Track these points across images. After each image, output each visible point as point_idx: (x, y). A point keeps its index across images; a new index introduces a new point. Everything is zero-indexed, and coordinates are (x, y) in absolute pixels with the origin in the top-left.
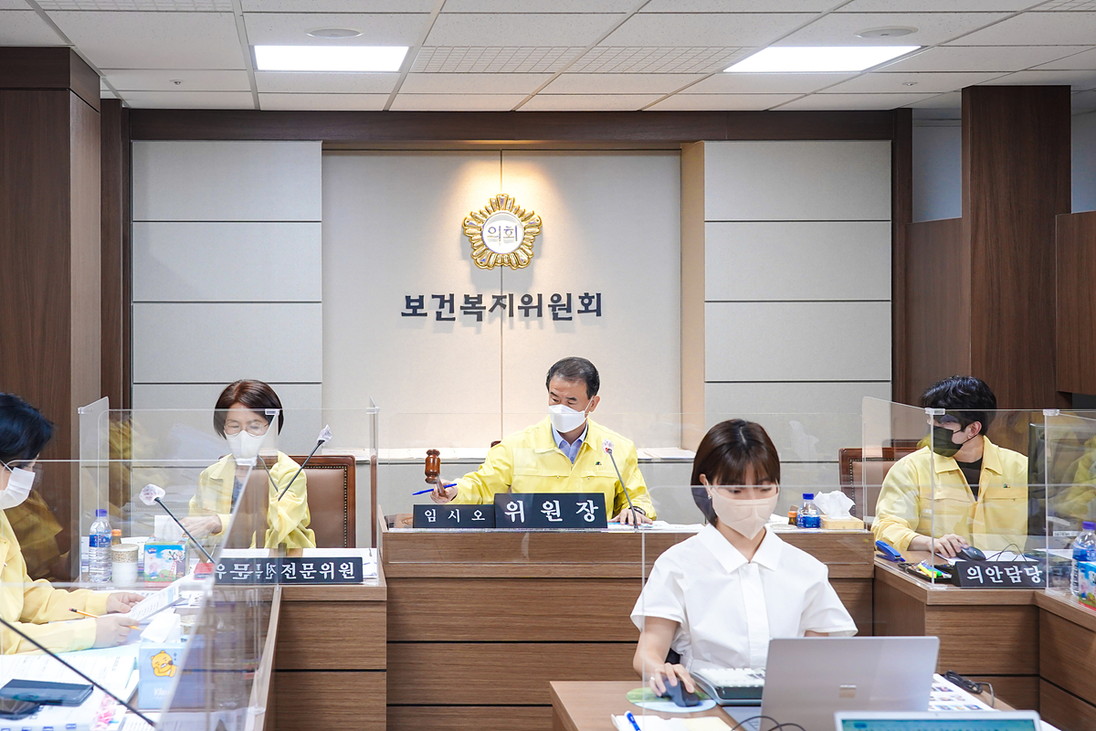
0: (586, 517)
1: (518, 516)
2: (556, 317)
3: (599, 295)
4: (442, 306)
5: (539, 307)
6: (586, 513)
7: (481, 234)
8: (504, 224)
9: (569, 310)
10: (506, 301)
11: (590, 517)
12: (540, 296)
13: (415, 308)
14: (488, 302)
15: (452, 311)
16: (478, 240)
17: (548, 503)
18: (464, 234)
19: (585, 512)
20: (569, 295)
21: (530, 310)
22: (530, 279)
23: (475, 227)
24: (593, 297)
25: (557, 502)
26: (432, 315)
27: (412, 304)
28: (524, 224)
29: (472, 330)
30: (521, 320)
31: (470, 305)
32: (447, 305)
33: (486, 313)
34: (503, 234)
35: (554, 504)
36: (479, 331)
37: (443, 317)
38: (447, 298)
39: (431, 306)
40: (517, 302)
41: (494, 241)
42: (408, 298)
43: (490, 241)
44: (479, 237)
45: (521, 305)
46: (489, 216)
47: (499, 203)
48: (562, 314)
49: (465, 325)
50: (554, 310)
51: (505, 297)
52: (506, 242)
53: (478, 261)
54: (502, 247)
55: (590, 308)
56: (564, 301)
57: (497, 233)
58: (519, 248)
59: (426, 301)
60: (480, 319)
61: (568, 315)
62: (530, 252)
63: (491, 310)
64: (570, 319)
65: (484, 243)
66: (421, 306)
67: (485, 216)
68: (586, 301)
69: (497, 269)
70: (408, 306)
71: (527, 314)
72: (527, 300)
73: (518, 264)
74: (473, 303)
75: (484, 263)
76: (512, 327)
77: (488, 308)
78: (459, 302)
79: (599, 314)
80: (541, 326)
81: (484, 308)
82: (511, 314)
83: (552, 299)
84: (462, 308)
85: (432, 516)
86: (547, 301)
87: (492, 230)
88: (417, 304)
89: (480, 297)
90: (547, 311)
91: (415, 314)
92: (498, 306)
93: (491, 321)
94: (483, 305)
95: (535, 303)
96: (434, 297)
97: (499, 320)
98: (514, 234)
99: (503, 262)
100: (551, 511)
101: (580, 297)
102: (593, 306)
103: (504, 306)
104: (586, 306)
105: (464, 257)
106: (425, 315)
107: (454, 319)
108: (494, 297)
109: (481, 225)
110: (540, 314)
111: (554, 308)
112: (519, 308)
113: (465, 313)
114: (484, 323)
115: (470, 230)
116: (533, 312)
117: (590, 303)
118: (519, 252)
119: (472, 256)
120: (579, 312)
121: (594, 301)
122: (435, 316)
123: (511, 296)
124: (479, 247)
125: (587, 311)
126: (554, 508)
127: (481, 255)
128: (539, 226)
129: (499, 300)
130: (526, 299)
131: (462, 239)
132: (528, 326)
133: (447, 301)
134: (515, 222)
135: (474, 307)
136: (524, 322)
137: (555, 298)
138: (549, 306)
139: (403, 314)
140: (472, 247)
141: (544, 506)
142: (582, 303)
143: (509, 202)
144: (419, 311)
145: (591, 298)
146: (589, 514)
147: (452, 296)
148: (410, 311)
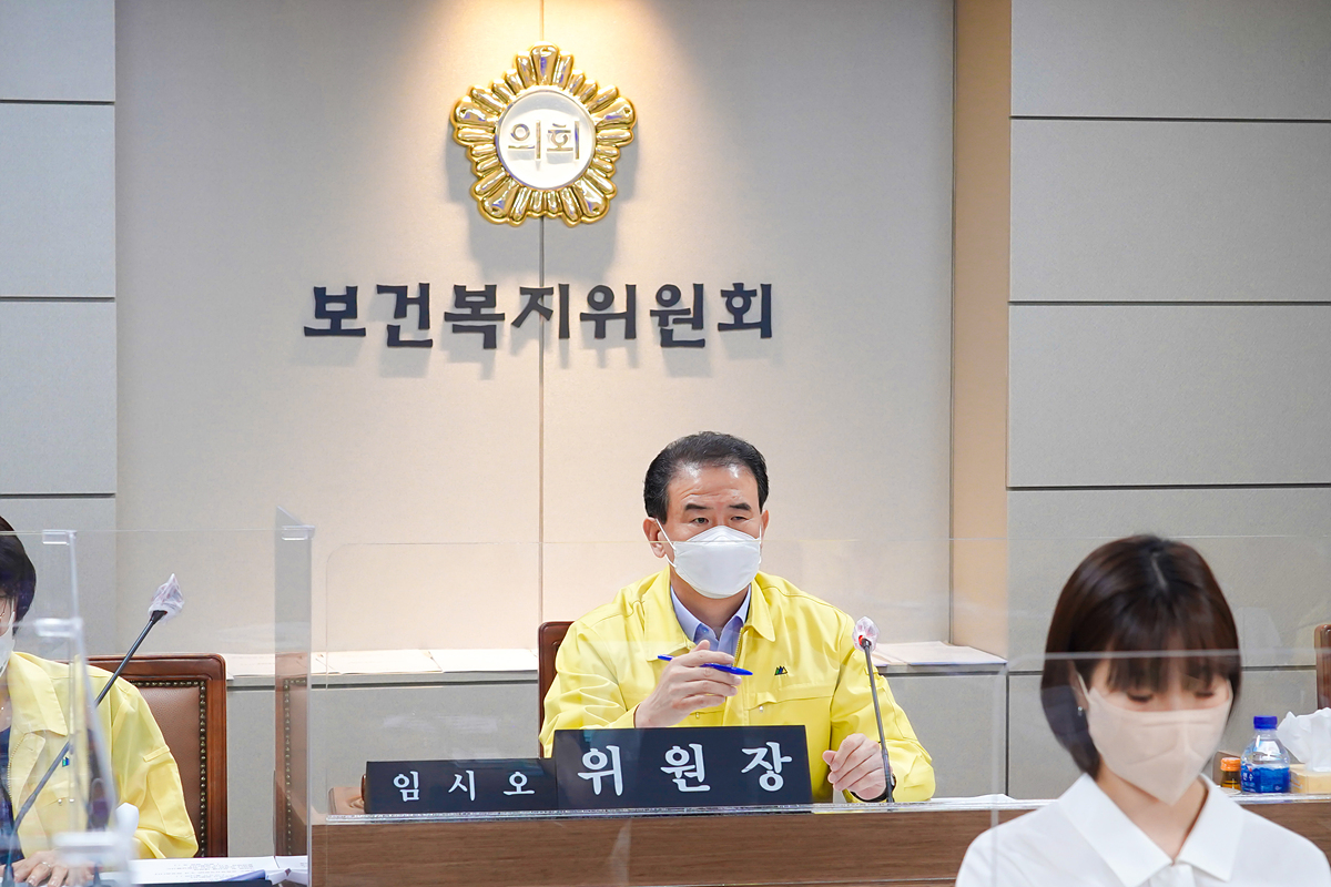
0: (763, 781)
1: (608, 782)
2: (667, 340)
3: (766, 289)
4: (400, 312)
5: (630, 317)
6: (764, 771)
7: (495, 142)
8: (548, 118)
9: (698, 323)
10: (554, 302)
11: (771, 781)
12: (631, 290)
13: (336, 318)
14: (509, 303)
15: (424, 323)
16: (488, 156)
17: (677, 749)
18: (454, 139)
19: (761, 770)
20: (699, 289)
21: (609, 323)
22: (607, 250)
23: (479, 123)
24: (754, 293)
25: (698, 748)
26: (377, 333)
27: (330, 307)
28: (596, 118)
29: (473, 369)
30: (587, 346)
31: (467, 311)
32: (413, 311)
33: (505, 331)
34: (546, 144)
35: (692, 753)
36: (487, 373)
37: (403, 337)
38: (413, 293)
39: (373, 314)
40: (579, 305)
41: (526, 157)
42: (320, 294)
43: (515, 157)
44: (489, 147)
45: (586, 309)
46: (513, 98)
47: (537, 67)
48: (682, 332)
49: (455, 357)
50: (663, 322)
51: (550, 291)
52: (553, 160)
53: (486, 204)
54: (543, 174)
55: (748, 318)
56: (687, 301)
57: (532, 141)
58: (583, 175)
59: (365, 299)
60: (490, 342)
61: (695, 335)
62: (607, 185)
63: (517, 323)
64: (701, 344)
65: (501, 164)
66: (352, 312)
67: (504, 98)
68: (738, 302)
69: (533, 224)
70: (320, 313)
71: (600, 333)
72: (601, 298)
73: (580, 212)
74: (476, 307)
75: (501, 212)
76: (565, 362)
77: (511, 317)
78: (441, 302)
79: (767, 333)
80: (634, 361)
81: (501, 317)
82: (564, 333)
83: (659, 297)
84: (448, 317)
85: (411, 786)
86: (647, 302)
87: (521, 133)
88: (341, 307)
89: (490, 292)
90: (647, 326)
91: (336, 330)
92: (534, 315)
93: (516, 348)
94: (497, 311)
95: (620, 306)
96: (381, 289)
97: (534, 345)
98: (571, 143)
99: (545, 207)
100: (685, 768)
101: (724, 293)
102: (755, 314)
103: (547, 314)
104: (738, 314)
105: (454, 195)
106: (361, 332)
107: (428, 344)
108: (523, 291)
109: (494, 119)
110: (631, 333)
111: (662, 317)
112: (584, 317)
113: (456, 329)
114: (501, 353)
115: (467, 131)
116: (615, 328)
117: (747, 306)
118: (583, 185)
119: (473, 193)
120: (722, 327)
121: (756, 302)
122: (383, 335)
123: (564, 289)
124: (487, 171)
125: (739, 325)
126: (692, 761)
127: (493, 191)
128: (631, 124)
129: (535, 300)
130: (599, 297)
131: (449, 155)
132: (602, 362)
133: (413, 301)
134: (574, 116)
135: (476, 316)
136: (593, 352)
137: (667, 295)
138: (653, 313)
139: (309, 332)
140: (474, 172)
141: (669, 757)
142: (729, 306)
143: (560, 66)
144: (346, 324)
145: (748, 296)
146: (770, 774)
147: (424, 288)
148: (325, 324)
